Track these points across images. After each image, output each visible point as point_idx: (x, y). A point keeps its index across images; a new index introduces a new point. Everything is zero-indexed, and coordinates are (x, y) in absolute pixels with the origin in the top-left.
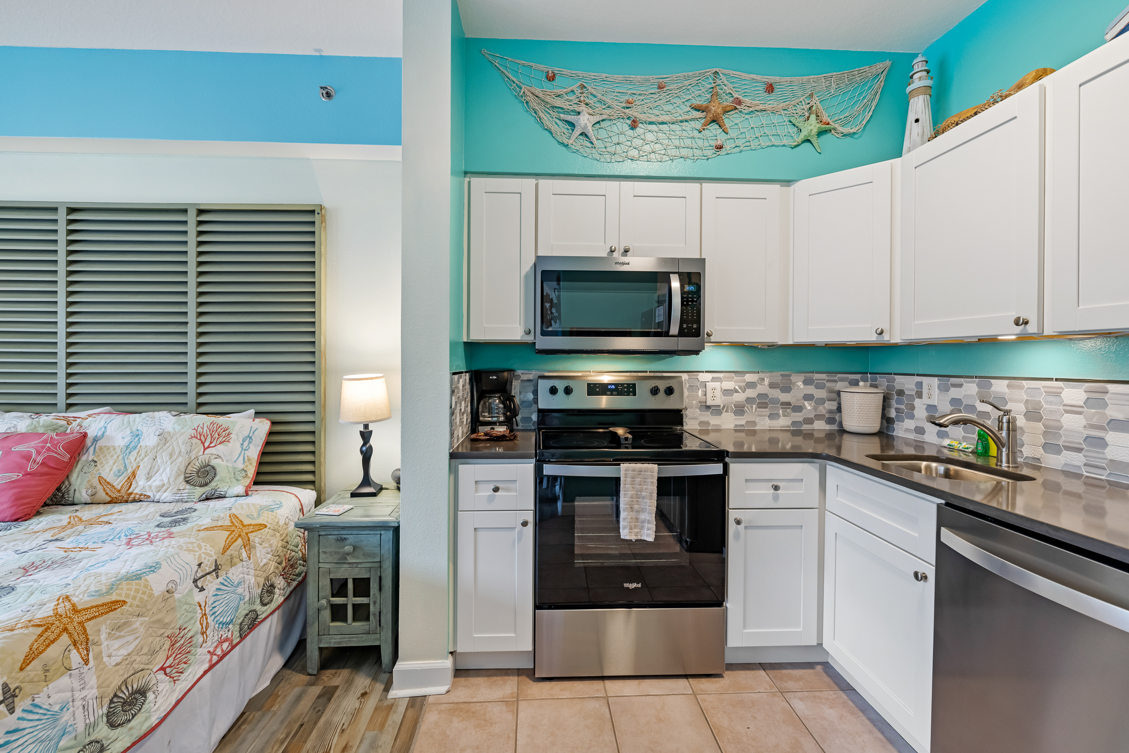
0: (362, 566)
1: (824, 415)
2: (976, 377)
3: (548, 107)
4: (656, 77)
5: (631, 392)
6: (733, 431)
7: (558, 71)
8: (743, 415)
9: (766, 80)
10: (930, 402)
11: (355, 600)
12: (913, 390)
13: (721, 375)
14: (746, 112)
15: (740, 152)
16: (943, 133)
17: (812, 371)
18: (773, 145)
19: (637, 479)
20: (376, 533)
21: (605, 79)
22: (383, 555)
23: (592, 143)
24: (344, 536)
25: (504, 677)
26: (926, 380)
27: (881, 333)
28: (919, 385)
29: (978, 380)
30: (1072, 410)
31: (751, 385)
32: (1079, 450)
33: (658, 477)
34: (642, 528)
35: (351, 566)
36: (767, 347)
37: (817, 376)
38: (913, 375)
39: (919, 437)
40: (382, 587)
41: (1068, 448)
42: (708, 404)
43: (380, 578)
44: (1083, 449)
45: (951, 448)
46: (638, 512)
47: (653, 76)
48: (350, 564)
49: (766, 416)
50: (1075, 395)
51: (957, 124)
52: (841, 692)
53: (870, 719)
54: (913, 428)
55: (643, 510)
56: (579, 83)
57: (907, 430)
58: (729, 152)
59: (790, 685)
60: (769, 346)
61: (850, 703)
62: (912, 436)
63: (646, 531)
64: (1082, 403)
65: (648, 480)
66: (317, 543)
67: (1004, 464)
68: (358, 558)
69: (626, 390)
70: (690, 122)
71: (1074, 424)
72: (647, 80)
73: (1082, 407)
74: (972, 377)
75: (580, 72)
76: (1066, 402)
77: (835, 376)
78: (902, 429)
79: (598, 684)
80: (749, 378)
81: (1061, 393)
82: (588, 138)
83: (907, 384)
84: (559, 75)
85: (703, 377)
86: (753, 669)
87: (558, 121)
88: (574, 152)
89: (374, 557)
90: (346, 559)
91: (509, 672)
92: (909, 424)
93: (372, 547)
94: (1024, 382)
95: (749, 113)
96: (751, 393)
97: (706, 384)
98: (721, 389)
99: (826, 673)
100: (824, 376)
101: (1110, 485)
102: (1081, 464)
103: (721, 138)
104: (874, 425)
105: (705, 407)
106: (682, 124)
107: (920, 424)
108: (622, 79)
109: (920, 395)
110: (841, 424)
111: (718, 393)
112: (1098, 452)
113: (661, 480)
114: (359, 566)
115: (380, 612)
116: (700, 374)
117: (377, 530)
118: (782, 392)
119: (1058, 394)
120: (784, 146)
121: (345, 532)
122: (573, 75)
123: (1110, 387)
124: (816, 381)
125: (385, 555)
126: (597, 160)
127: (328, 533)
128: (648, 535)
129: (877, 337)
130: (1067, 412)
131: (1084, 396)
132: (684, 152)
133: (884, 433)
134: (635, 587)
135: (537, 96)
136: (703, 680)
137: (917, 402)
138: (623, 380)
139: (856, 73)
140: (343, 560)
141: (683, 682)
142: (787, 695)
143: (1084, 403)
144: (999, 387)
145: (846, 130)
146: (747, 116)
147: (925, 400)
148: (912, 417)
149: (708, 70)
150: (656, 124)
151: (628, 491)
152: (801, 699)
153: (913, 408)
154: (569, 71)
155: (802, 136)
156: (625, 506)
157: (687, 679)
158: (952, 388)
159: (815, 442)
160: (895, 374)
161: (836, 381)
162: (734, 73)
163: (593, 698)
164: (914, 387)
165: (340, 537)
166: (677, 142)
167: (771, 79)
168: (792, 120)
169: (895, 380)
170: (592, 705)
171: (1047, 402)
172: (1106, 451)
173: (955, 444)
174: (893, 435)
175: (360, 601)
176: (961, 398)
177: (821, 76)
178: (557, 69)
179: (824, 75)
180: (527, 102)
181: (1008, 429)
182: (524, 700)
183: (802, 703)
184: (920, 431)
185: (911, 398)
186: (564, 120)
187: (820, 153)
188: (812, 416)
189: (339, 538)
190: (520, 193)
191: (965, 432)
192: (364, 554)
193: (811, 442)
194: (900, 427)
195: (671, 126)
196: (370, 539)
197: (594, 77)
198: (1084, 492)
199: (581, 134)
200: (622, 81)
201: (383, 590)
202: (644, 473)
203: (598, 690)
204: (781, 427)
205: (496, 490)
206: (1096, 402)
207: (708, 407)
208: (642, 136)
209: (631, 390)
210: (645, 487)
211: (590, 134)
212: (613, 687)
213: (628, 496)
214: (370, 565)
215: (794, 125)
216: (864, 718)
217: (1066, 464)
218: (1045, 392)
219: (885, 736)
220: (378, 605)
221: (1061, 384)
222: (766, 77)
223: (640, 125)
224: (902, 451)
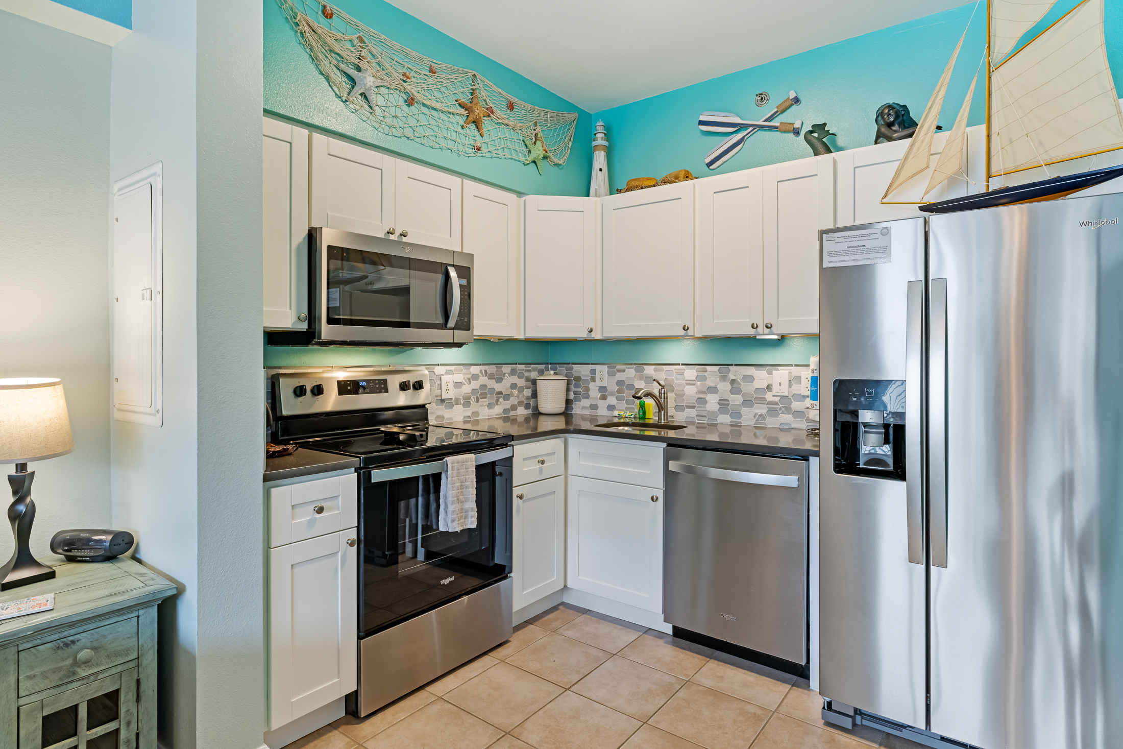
0: (106, 674)
1: (523, 402)
2: (634, 364)
3: (327, 48)
4: (429, 59)
5: (383, 388)
6: (462, 423)
7: (336, 10)
8: (469, 407)
9: (509, 98)
10: (602, 384)
11: (92, 734)
12: (588, 376)
13: (453, 368)
14: (496, 121)
15: (492, 157)
16: (631, 191)
17: (516, 362)
18: (512, 159)
19: (462, 470)
20: (130, 616)
21: (383, 41)
22: (142, 646)
23: (370, 107)
24: (71, 638)
25: (321, 738)
26: (598, 368)
27: (591, 331)
28: (593, 372)
29: (635, 366)
30: (690, 383)
31: (475, 377)
32: (693, 407)
33: (476, 466)
34: (466, 518)
35: (85, 682)
36: (497, 341)
37: (519, 367)
38: (588, 364)
39: (593, 412)
40: (142, 693)
41: (688, 407)
42: (443, 398)
43: (138, 681)
44: (695, 406)
45: (619, 417)
46: (462, 502)
47: (427, 57)
48: (83, 679)
49: (485, 406)
50: (691, 373)
51: (642, 188)
52: (584, 615)
53: (610, 622)
54: (589, 406)
55: (466, 500)
56: (358, 35)
57: (584, 408)
58: (484, 155)
59: (554, 625)
60: (499, 339)
61: (594, 618)
62: (587, 412)
63: (470, 520)
64: (694, 378)
65: (469, 470)
66: (12, 668)
67: (663, 421)
68: (98, 665)
69: (377, 386)
70: (456, 116)
71: (690, 391)
72: (421, 59)
73: (695, 381)
74: (631, 364)
75: (359, 22)
76: (687, 378)
77: (530, 367)
78: (579, 407)
79: (421, 695)
80: (475, 370)
81: (684, 373)
82: (368, 101)
83: (583, 371)
84: (336, 15)
85: (439, 370)
86: (524, 627)
87: (335, 69)
88: (353, 112)
89: (127, 655)
90: (74, 673)
91: (321, 731)
92: (585, 403)
93: (124, 639)
94: (664, 367)
95: (497, 124)
96: (475, 385)
97: (441, 378)
98: (453, 382)
99: (567, 608)
100: (523, 367)
101: (708, 426)
102: (694, 416)
103: (479, 142)
104: (560, 407)
105: (440, 401)
106: (449, 115)
107: (594, 402)
108: (399, 48)
109: (593, 379)
110: (536, 408)
111: (451, 386)
112: (703, 407)
113: (478, 467)
114: (101, 676)
115: (137, 735)
116: (437, 367)
117: (132, 612)
118: (497, 382)
119: (682, 374)
120: (519, 161)
121: (73, 631)
122: (352, 22)
123: (708, 367)
124: (518, 372)
125: (145, 646)
126: (375, 128)
127: (39, 642)
128: (472, 523)
129: (587, 334)
130: (687, 384)
131: (696, 374)
132: (451, 145)
133: (567, 414)
134: (450, 582)
135: (313, 31)
136: (499, 650)
137: (592, 385)
138: (361, 376)
139: (560, 115)
140: (68, 677)
141: (486, 659)
142: (559, 631)
143: (696, 378)
144: (649, 370)
145: (556, 161)
146: (497, 126)
147: (599, 383)
148: (587, 397)
149: (470, 71)
150: (428, 108)
151: (455, 484)
152: (568, 630)
153: (588, 389)
154: (348, 16)
155: (531, 158)
156: (454, 499)
157: (487, 655)
158: (617, 373)
159: (518, 426)
160: (572, 364)
161: (530, 371)
162: (488, 82)
163: (428, 704)
164: (589, 373)
165: (63, 642)
166: (445, 133)
167: (514, 99)
168: (525, 140)
169: (573, 368)
170: (433, 709)
171: (676, 379)
172: (707, 406)
173: (622, 413)
174: (571, 414)
175: (102, 731)
176: (624, 379)
177: (542, 109)
178: (335, 7)
179: (544, 109)
180: (301, 33)
181: (664, 398)
182: (366, 741)
183: (570, 632)
184: (594, 407)
185: (587, 382)
186: (342, 71)
187: (541, 175)
188: (516, 403)
189: (61, 645)
190: (291, 143)
191: (627, 405)
192: (108, 656)
193: (516, 427)
194: (577, 406)
195: (441, 114)
196: (120, 629)
197: (373, 34)
198: (696, 433)
199: (361, 94)
200: (399, 51)
201: (143, 699)
202: (466, 463)
203: (427, 698)
204: (496, 415)
205: (320, 510)
206: (701, 378)
207: (443, 401)
208: (416, 116)
209: (383, 386)
210: (467, 476)
211: (371, 98)
212: (438, 688)
213: (455, 488)
214: (120, 669)
215: (526, 145)
216: (607, 622)
217: (687, 417)
218: (676, 373)
219: (623, 626)
220: (133, 726)
221: (684, 367)
222: (509, 95)
223: (416, 104)
224: (580, 425)
